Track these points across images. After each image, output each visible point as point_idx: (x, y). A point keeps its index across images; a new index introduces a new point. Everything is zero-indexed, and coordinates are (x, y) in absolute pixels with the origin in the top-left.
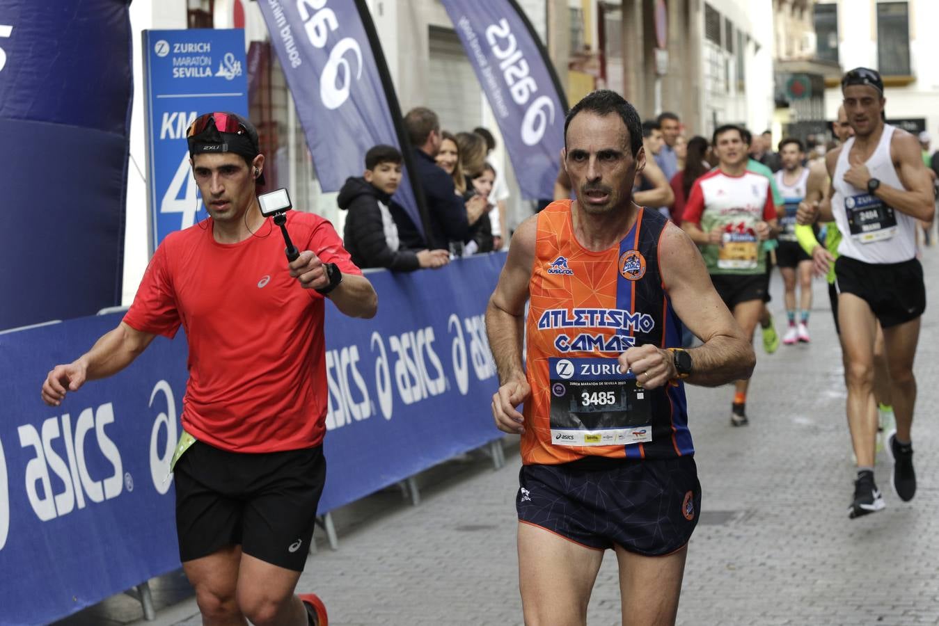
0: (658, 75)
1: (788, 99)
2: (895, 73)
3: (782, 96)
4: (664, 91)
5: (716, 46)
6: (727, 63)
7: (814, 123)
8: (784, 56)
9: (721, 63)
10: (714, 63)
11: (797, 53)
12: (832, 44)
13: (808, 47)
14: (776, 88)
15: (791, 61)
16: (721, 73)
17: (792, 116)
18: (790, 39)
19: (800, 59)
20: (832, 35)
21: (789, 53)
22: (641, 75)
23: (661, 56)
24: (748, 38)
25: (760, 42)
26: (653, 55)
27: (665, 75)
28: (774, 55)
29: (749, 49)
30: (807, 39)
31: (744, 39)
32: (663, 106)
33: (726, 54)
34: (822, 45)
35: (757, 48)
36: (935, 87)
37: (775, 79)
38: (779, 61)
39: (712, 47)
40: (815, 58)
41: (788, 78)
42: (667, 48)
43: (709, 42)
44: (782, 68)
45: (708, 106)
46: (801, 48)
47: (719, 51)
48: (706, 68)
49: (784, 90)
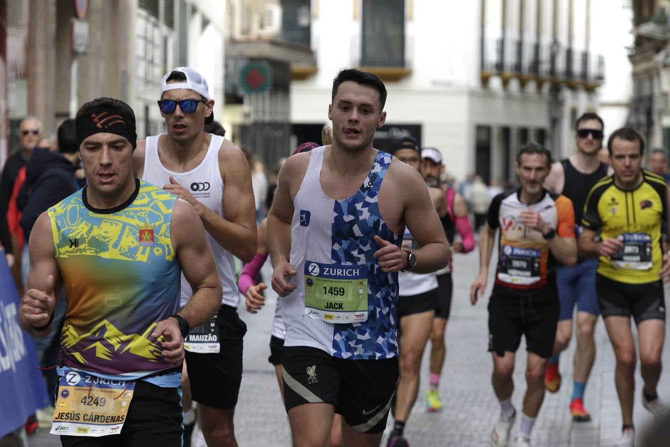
0: (74, 54)
1: (241, 92)
2: (384, 64)
3: (235, 88)
4: (82, 75)
5: (153, 19)
6: (165, 40)
7: (274, 126)
8: (238, 35)
9: (158, 41)
10: (148, 41)
11: (256, 31)
12: (303, 21)
13: (270, 24)
14: (227, 77)
15: (248, 42)
16: (158, 55)
17: (247, 115)
18: (248, 12)
19: (260, 40)
20: (303, 10)
21: (246, 31)
22: (52, 52)
23: (80, 28)
24: (194, 10)
25: (210, 14)
26: (71, 27)
27: (84, 54)
28: (226, 33)
29: (195, 24)
30: (270, 13)
31: (189, 9)
32: (79, 96)
33: (164, 29)
34: (289, 22)
35: (205, 23)
36: (434, 83)
37: (226, 66)
38: (232, 41)
39: (147, 19)
40: (279, 40)
41: (242, 64)
42: (87, 18)
43: (143, 13)
44: (236, 50)
45: (138, 98)
46: (262, 26)
47: (156, 25)
48: (138, 47)
49: (236, 80)
